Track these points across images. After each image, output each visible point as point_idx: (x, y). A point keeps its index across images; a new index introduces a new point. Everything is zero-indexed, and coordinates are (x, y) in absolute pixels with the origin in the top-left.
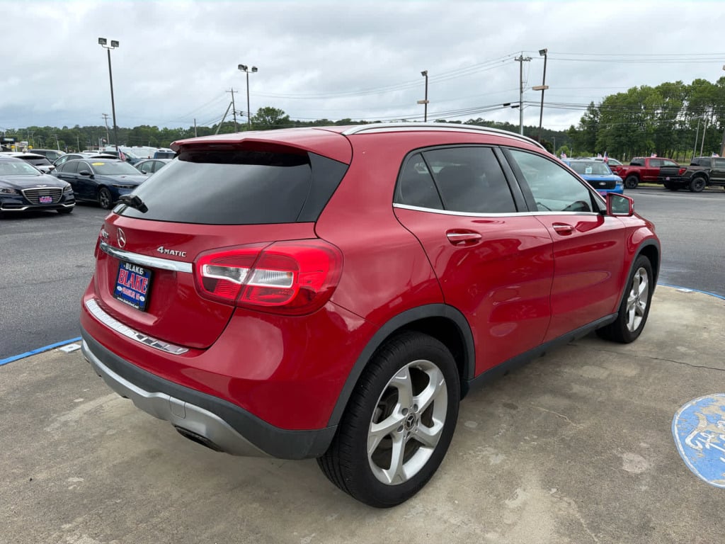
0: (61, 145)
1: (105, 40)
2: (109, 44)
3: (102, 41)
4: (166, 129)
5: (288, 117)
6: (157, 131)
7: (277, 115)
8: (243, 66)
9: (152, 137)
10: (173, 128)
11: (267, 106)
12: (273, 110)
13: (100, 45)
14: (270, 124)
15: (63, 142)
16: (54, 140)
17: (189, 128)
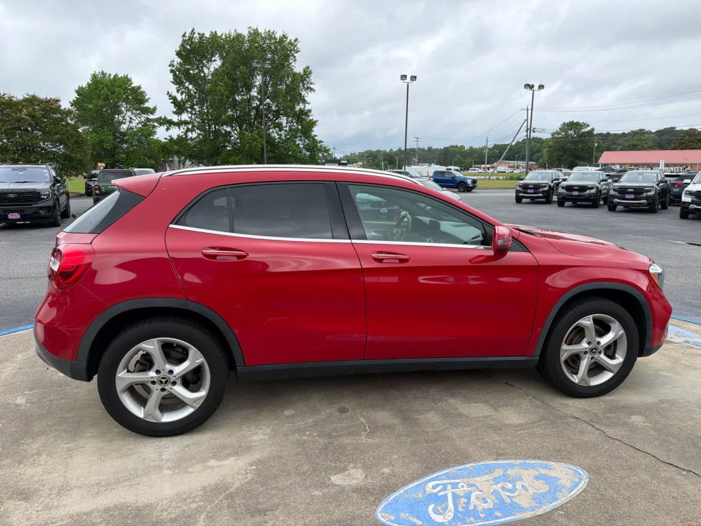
0: (385, 165)
1: (406, 76)
2: (408, 79)
3: (404, 77)
4: (472, 147)
5: (593, 129)
6: (463, 150)
7: (580, 129)
8: (529, 85)
9: (458, 156)
10: (477, 147)
11: (571, 120)
12: (578, 124)
13: (402, 81)
14: (573, 137)
15: (387, 162)
16: (380, 161)
17: (493, 146)
